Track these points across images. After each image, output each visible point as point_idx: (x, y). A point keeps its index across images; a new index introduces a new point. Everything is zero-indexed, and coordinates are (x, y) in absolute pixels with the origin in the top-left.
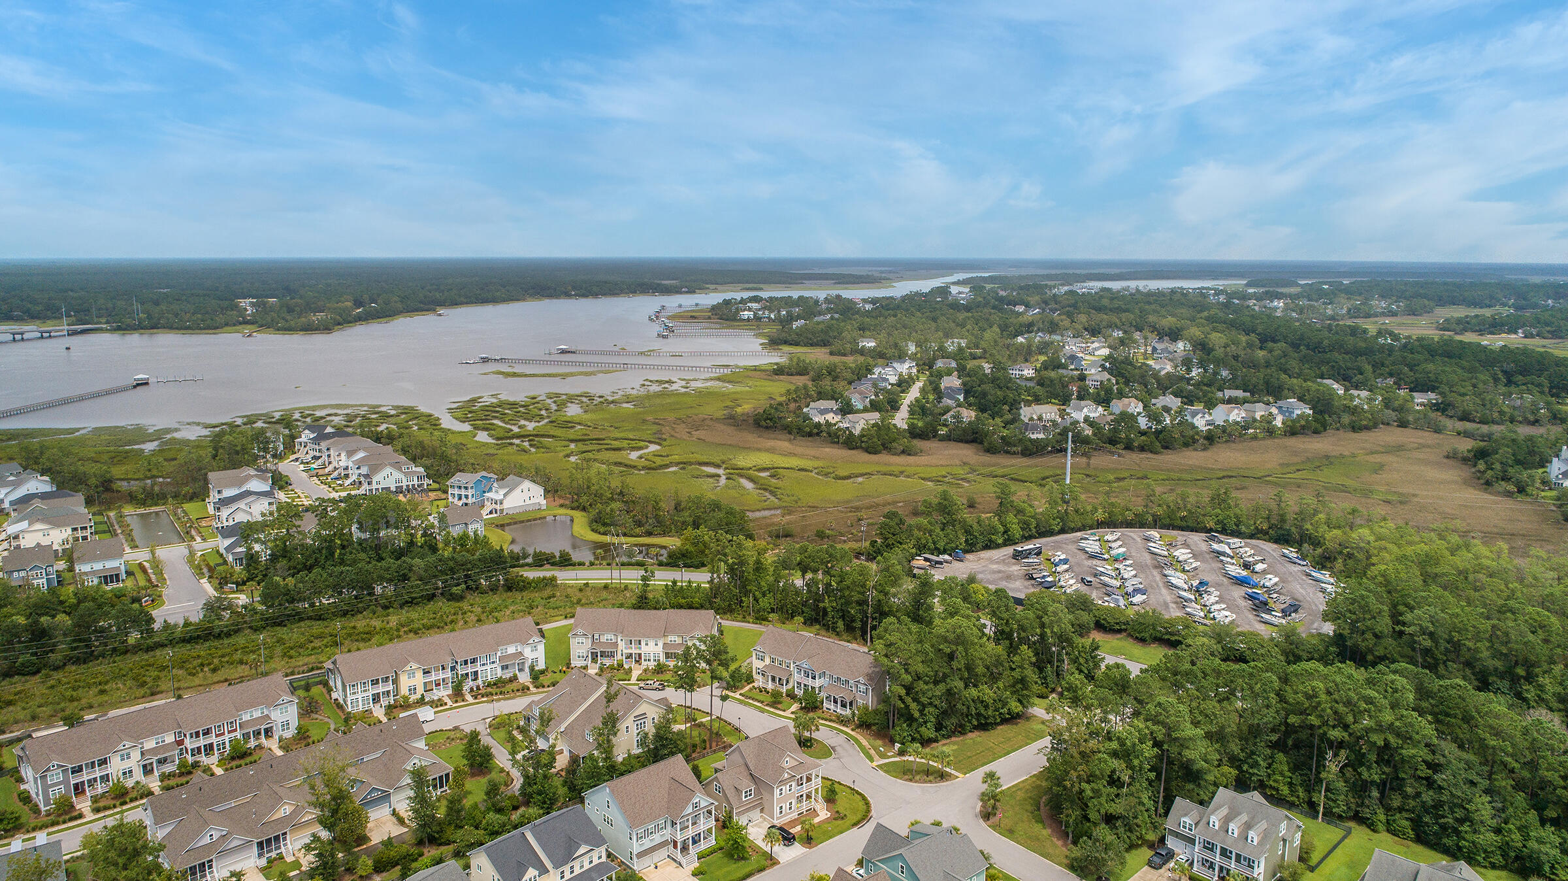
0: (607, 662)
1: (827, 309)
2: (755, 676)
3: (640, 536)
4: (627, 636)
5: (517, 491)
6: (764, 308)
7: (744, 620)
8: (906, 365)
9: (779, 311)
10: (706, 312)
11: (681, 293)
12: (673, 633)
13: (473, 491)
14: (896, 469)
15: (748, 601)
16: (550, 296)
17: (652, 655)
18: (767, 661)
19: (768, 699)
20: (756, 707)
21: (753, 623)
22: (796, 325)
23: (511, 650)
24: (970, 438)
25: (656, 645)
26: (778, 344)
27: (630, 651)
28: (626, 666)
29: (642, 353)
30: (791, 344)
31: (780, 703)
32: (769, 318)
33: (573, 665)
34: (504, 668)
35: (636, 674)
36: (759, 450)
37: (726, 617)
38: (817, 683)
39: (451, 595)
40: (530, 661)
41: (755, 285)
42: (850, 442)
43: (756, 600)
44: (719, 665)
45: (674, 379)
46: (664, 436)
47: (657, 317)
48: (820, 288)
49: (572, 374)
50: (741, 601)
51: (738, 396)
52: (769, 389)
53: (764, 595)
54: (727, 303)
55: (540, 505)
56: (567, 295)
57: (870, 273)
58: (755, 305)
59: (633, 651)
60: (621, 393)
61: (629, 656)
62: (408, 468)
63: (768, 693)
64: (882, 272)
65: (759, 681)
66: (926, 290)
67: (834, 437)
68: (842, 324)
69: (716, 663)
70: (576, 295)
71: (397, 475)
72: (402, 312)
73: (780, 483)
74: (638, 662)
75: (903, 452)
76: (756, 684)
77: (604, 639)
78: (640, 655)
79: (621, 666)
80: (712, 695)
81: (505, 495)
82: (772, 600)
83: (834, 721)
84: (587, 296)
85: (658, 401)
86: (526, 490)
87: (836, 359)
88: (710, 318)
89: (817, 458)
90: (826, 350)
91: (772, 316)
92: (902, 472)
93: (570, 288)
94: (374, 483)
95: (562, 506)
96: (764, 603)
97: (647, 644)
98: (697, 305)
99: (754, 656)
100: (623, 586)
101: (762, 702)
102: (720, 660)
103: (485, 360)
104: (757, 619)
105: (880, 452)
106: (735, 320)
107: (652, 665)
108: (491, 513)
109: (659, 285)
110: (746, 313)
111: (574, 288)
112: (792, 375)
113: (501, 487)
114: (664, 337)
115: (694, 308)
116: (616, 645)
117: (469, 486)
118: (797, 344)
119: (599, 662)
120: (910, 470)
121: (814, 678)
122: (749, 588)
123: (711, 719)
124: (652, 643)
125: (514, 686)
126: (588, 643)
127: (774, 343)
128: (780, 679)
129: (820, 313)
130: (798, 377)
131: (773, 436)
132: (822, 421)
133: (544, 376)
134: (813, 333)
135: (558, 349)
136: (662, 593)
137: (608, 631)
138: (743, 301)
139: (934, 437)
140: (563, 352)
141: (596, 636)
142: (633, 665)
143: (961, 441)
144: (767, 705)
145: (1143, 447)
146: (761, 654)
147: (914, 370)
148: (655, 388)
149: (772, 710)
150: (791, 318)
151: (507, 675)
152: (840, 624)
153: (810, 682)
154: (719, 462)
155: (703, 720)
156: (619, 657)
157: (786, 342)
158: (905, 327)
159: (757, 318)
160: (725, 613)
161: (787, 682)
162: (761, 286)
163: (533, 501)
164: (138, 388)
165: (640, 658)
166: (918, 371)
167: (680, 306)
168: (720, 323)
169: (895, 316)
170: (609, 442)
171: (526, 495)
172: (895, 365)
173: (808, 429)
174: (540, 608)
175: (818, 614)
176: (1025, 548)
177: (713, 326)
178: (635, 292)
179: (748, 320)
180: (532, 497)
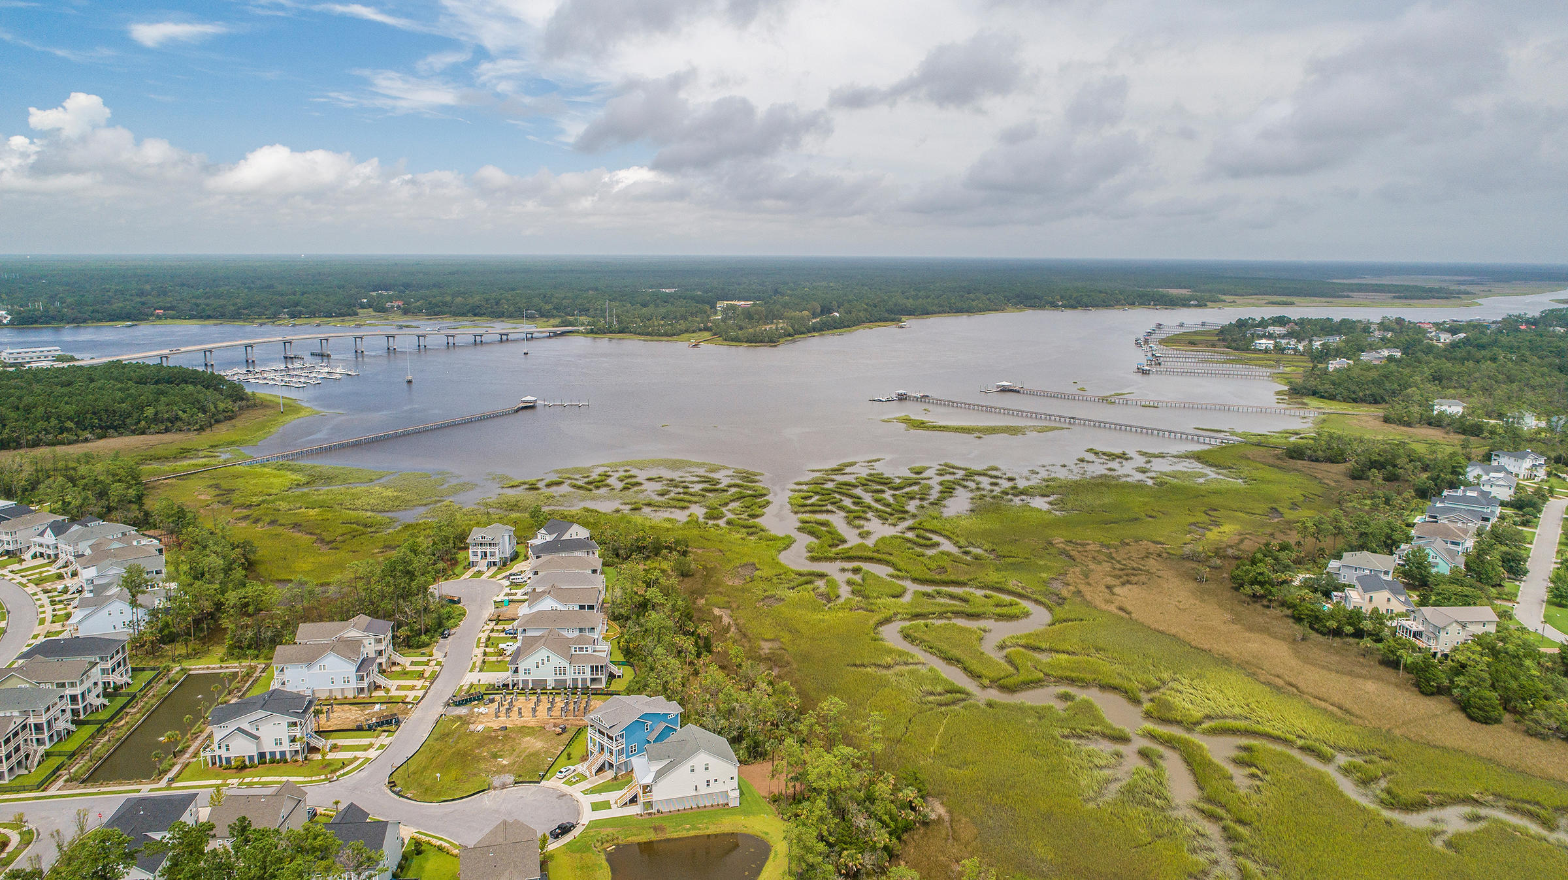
1: (1382, 339)
5: (683, 770)
6: (1290, 335)
8: (1527, 463)
9: (1310, 341)
10: (1212, 335)
11: (1189, 306)
13: (622, 744)
16: (1033, 306)
22: (1334, 365)
26: (1303, 395)
29: (1105, 400)
30: (1322, 397)
32: (1295, 350)
36: (1225, 661)
41: (1284, 299)
42: (1424, 674)
45: (1131, 453)
46: (1064, 592)
47: (1146, 341)
48: (1373, 304)
49: (993, 430)
51: (1219, 501)
52: (1273, 489)
54: (1242, 324)
55: (728, 796)
56: (1054, 305)
57: (1444, 285)
58: (1278, 330)
60: (1043, 474)
62: (581, 649)
64: (1460, 283)
66: (1534, 313)
68: (1407, 371)
70: (1062, 306)
71: (558, 660)
72: (864, 322)
81: (660, 774)
86: (700, 769)
87: (1395, 434)
88: (1213, 346)
90: (1377, 411)
91: (1301, 348)
93: (1058, 297)
94: (521, 671)
98: (1203, 324)
103: (902, 398)
106: (1247, 350)
108: (634, 800)
109: (1163, 296)
110: (1264, 341)
112: (1317, 460)
114: (1145, 373)
115: (1200, 329)
117: (615, 733)
118: (1332, 398)
127: (1297, 392)
129: (1372, 347)
130: (1328, 465)
132: (1367, 609)
133: (956, 430)
134: (1360, 384)
135: (998, 386)
138: (1263, 323)
140: (1004, 390)
147: (1542, 473)
148: (1097, 469)
150: (1326, 354)
157: (1314, 393)
158: (1510, 379)
159: (1280, 350)
162: (1294, 299)
163: (714, 788)
164: (521, 412)
166: (1549, 474)
167: (1181, 325)
168: (1227, 354)
169: (1494, 359)
171: (700, 777)
172: (1505, 461)
173: (1333, 624)
177: (1216, 356)
178: (1133, 304)
179: (1266, 351)
180: (712, 782)
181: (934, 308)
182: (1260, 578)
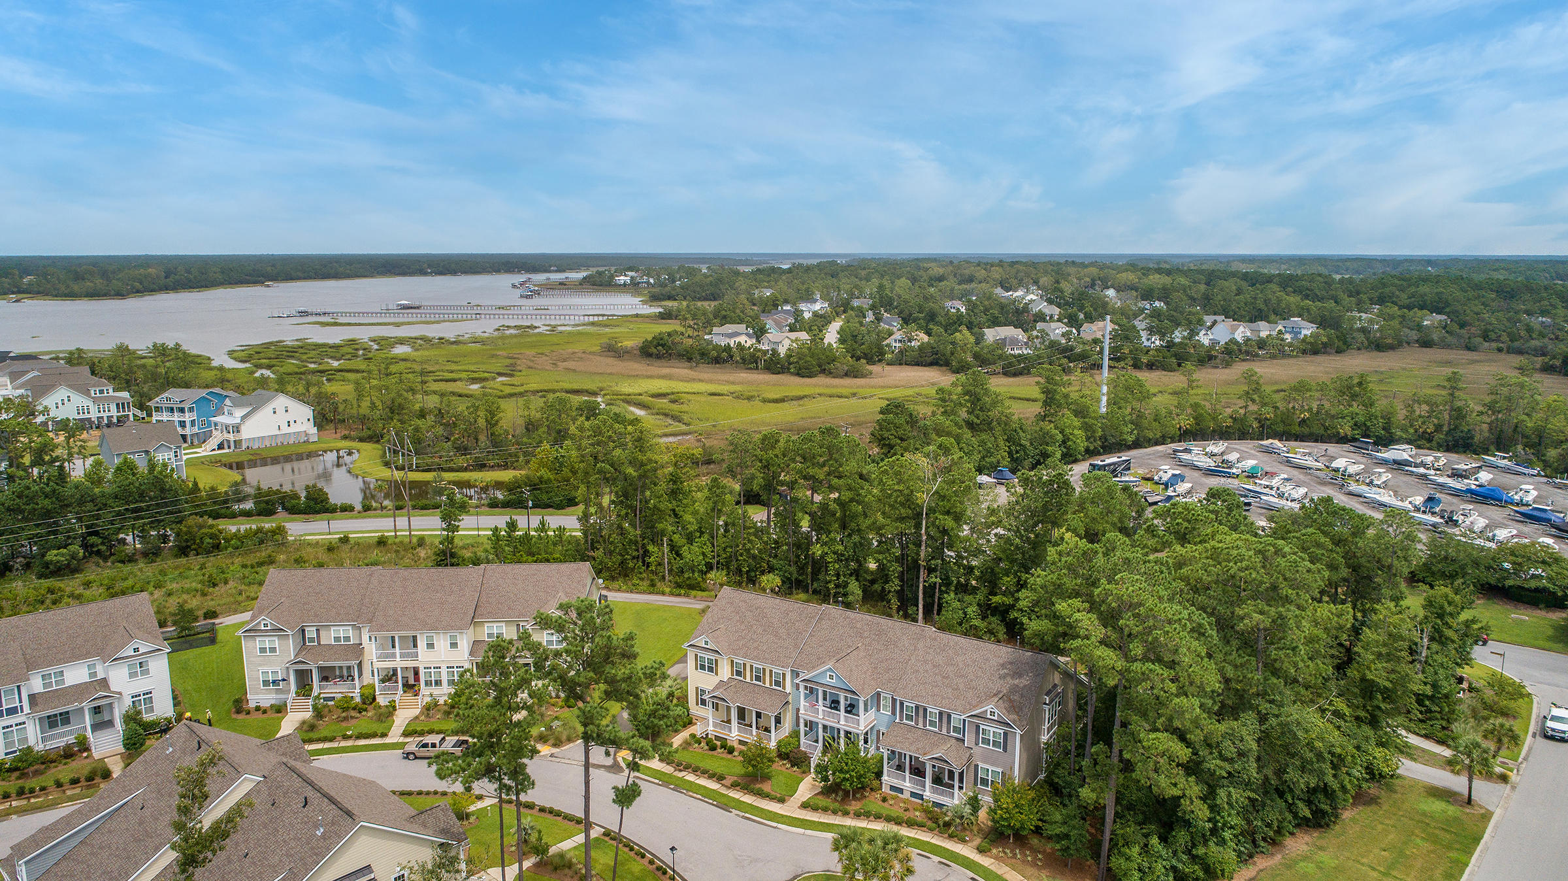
0: (336, 690)
2: (695, 710)
3: (466, 470)
4: (381, 628)
5: (266, 411)
6: (640, 277)
7: (652, 589)
8: (818, 306)
10: (574, 282)
11: (551, 272)
12: (495, 616)
13: (194, 416)
14: (845, 391)
15: (659, 553)
17: (444, 671)
18: (725, 672)
19: (734, 767)
20: (707, 794)
21: (672, 594)
22: (681, 283)
23: (76, 674)
24: (929, 360)
25: (454, 645)
26: (660, 300)
27: (390, 665)
28: (382, 701)
29: (500, 307)
31: (766, 778)
32: (648, 283)
33: (252, 705)
34: (52, 722)
35: (402, 718)
37: (616, 584)
38: (864, 721)
39: (46, 565)
40: (128, 701)
42: (775, 365)
43: (675, 550)
44: (608, 695)
45: (537, 325)
46: (519, 368)
47: (521, 285)
49: (410, 323)
50: (646, 553)
51: (617, 335)
53: (690, 539)
54: (599, 274)
55: (307, 435)
56: (422, 272)
58: (631, 273)
59: (399, 663)
60: (468, 336)
61: (390, 677)
62: (101, 392)
63: (731, 751)
65: (707, 723)
67: (750, 361)
69: (596, 693)
70: (431, 273)
71: (79, 400)
73: (684, 408)
74: (410, 687)
75: (846, 375)
76: (697, 729)
77: (328, 637)
78: (416, 672)
79: (369, 699)
80: (587, 766)
81: (244, 418)
82: (708, 549)
83: (921, 826)
84: (444, 274)
85: (515, 340)
86: (280, 411)
89: (733, 383)
91: (652, 281)
92: (854, 395)
95: (345, 438)
96: (693, 553)
97: (430, 646)
99: (691, 663)
100: (414, 540)
101: (720, 778)
102: (611, 681)
103: (303, 314)
104: (679, 586)
105: (815, 376)
106: (609, 284)
107: (444, 693)
108: (221, 447)
110: (622, 279)
111: (429, 266)
113: (236, 404)
114: (529, 297)
116: (358, 649)
117: (186, 406)
119: (315, 692)
120: (868, 392)
121: (851, 709)
122: (660, 526)
123: (587, 845)
124: (442, 642)
125: (78, 767)
126: (287, 649)
127: (655, 298)
128: (759, 715)
131: (666, 364)
132: (732, 345)
134: (701, 286)
135: (398, 305)
136: (488, 546)
137: (340, 618)
138: (618, 271)
139: (880, 361)
140: (404, 307)
141: (311, 633)
142: (399, 695)
143: (917, 364)
144: (734, 786)
145: (1153, 364)
146: (707, 656)
147: (829, 310)
148: (513, 332)
149: (748, 799)
150: (674, 280)
151: (63, 738)
152: (854, 587)
153: (842, 721)
154: (595, 389)
155: (566, 845)
156: (367, 679)
159: (634, 284)
160: (613, 579)
161: (778, 720)
163: (294, 429)
165: (417, 678)
168: (592, 289)
170: (441, 373)
171: (282, 418)
172: (804, 305)
173: (714, 354)
174: (231, 584)
175: (802, 569)
176: (1108, 461)
179: (625, 285)
180: (292, 423)
181: (299, 274)
182: (661, 342)
